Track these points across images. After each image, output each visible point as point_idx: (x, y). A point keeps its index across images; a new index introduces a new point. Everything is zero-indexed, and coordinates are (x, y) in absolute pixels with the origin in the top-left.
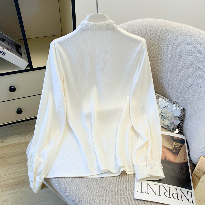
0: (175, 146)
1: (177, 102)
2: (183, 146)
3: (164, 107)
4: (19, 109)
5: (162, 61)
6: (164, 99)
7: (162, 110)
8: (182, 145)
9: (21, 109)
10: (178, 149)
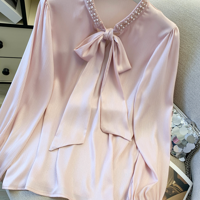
0: (172, 185)
1: (196, 123)
2: (182, 192)
3: (176, 126)
4: (6, 69)
5: (195, 63)
6: (179, 115)
7: (173, 128)
8: (181, 190)
9: (8, 70)
10: (173, 192)
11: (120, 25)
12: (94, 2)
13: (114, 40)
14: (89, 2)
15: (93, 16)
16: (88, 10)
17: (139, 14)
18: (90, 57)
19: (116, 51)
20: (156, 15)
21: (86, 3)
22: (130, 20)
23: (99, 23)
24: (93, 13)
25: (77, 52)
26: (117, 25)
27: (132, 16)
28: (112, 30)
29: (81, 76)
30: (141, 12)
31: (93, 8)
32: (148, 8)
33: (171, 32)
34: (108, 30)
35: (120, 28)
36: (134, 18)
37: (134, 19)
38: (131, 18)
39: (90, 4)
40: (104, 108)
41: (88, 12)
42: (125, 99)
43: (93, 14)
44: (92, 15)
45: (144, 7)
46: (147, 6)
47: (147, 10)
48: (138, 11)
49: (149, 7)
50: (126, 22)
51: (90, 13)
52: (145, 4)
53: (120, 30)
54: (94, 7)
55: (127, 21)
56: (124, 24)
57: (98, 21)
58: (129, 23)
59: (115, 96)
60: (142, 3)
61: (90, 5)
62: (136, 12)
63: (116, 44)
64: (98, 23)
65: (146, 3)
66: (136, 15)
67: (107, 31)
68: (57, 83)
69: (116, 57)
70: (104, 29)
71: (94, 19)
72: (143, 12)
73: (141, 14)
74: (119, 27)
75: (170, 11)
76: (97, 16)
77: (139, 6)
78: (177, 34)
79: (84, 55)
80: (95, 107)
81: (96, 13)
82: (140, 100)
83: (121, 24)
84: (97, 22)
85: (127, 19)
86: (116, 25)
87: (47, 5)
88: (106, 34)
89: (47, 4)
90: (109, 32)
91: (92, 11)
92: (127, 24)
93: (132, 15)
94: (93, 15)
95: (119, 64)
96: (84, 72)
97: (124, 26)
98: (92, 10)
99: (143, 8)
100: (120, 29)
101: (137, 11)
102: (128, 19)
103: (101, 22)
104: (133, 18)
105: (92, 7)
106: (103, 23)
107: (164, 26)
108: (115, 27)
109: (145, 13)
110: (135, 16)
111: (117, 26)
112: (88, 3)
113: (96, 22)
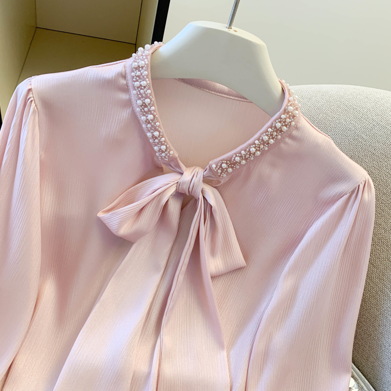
11: (221, 165)
12: (155, 105)
13: (204, 197)
14: (143, 103)
15: (153, 137)
16: (141, 122)
17: (272, 141)
18: (138, 235)
19: (209, 225)
20: (317, 146)
21: (135, 105)
22: (248, 156)
23: (166, 154)
24: (151, 129)
25: (106, 222)
26: (215, 163)
27: (255, 147)
28: (200, 173)
29: (113, 278)
30: (279, 137)
31: (154, 119)
32: (297, 128)
33: (355, 192)
34: (191, 170)
35: (220, 171)
36: (259, 150)
37: (258, 153)
38: (249, 151)
39: (146, 109)
40: (169, 370)
41: (141, 126)
42: (225, 347)
43: (152, 133)
44: (149, 134)
45: (286, 126)
46: (296, 124)
47: (295, 133)
48: (271, 136)
49: (299, 125)
50: (237, 159)
51: (145, 129)
52: (290, 119)
53: (220, 176)
54: (154, 116)
55: (241, 157)
56: (232, 163)
57: (166, 150)
58: (244, 162)
59: (200, 335)
60: (283, 116)
61: (145, 111)
62: (266, 138)
63: (208, 207)
64: (163, 154)
65: (294, 116)
66: (264, 145)
67: (187, 176)
68: (50, 291)
69: (207, 237)
70: (179, 167)
71: (156, 145)
72: (283, 138)
73: (277, 142)
74: (219, 169)
75: (350, 130)
76: (163, 139)
77: (273, 124)
78: (369, 196)
79: (124, 231)
80: (143, 368)
81: (159, 132)
82: (266, 355)
83: (222, 163)
84: (163, 152)
85: (240, 153)
86: (210, 163)
87: (32, 101)
88: (184, 183)
89: (32, 99)
90: (192, 177)
91: (149, 126)
92: (240, 163)
93: (255, 144)
94: (153, 135)
95: (213, 252)
96: (120, 268)
97: (232, 168)
98: (149, 123)
99: (283, 129)
100: (221, 173)
101: (267, 135)
102: (243, 152)
103: (171, 152)
104: (257, 150)
105: (150, 117)
106: (177, 155)
107: (337, 175)
108: (208, 167)
109: (287, 140)
110: (262, 146)
111: (214, 166)
112: (141, 106)
113: (159, 151)
